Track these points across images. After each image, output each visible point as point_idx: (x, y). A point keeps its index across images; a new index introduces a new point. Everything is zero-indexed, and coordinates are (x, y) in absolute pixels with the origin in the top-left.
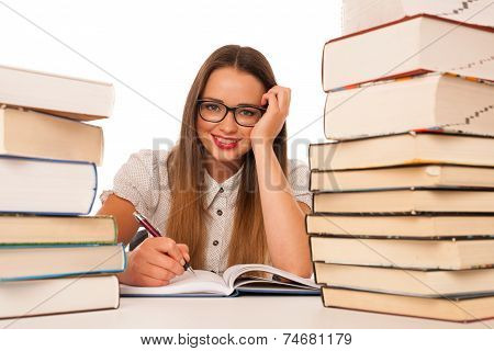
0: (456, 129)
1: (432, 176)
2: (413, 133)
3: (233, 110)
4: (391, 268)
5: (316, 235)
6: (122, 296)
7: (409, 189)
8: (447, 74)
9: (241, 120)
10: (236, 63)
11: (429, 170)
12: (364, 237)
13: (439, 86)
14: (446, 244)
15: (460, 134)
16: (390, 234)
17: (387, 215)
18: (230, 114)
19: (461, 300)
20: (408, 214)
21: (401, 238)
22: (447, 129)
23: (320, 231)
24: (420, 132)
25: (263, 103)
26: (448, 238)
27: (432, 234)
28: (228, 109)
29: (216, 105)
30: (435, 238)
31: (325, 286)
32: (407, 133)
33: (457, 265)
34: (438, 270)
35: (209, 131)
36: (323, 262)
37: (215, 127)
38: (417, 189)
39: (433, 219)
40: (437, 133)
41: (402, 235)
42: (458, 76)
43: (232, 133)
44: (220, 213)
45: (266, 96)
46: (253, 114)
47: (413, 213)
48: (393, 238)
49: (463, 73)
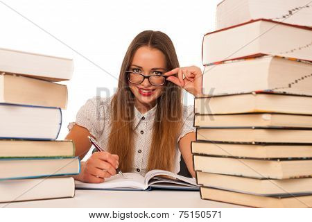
0: (282, 91)
1: (266, 120)
2: (254, 93)
4: (241, 176)
5: (197, 154)
6: (76, 189)
7: (250, 128)
8: (276, 57)
10: (149, 44)
11: (264, 116)
12: (224, 157)
13: (271, 64)
14: (274, 163)
15: (284, 94)
16: (240, 156)
17: (238, 143)
19: (282, 198)
20: (250, 144)
21: (246, 158)
22: (275, 91)
23: (200, 152)
24: (258, 93)
26: (275, 159)
27: (265, 157)
30: (267, 159)
31: (203, 186)
32: (251, 93)
33: (280, 176)
34: (269, 179)
36: (201, 171)
38: (256, 128)
39: (266, 147)
40: (270, 93)
41: (248, 156)
42: (283, 58)
44: (142, 132)
46: (161, 73)
47: (253, 143)
48: (242, 158)
49: (287, 56)
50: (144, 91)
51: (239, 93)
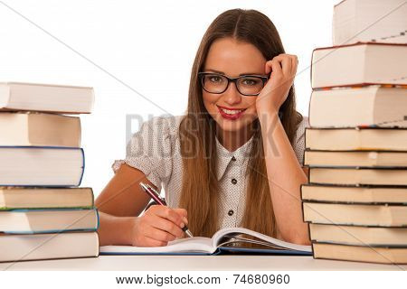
0: (392, 125)
1: (372, 159)
2: (357, 128)
3: (235, 81)
4: (352, 225)
7: (354, 168)
9: (244, 90)
10: (235, 33)
13: (377, 95)
15: (397, 128)
18: (232, 84)
22: (383, 126)
24: (362, 128)
25: (267, 70)
28: (230, 81)
29: (218, 77)
32: (353, 128)
34: (378, 227)
35: (214, 103)
37: (219, 98)
38: (361, 168)
43: (236, 103)
44: (234, 181)
45: (269, 63)
46: (256, 82)
47: (358, 185)
50: (229, 112)
51: (346, 126)
